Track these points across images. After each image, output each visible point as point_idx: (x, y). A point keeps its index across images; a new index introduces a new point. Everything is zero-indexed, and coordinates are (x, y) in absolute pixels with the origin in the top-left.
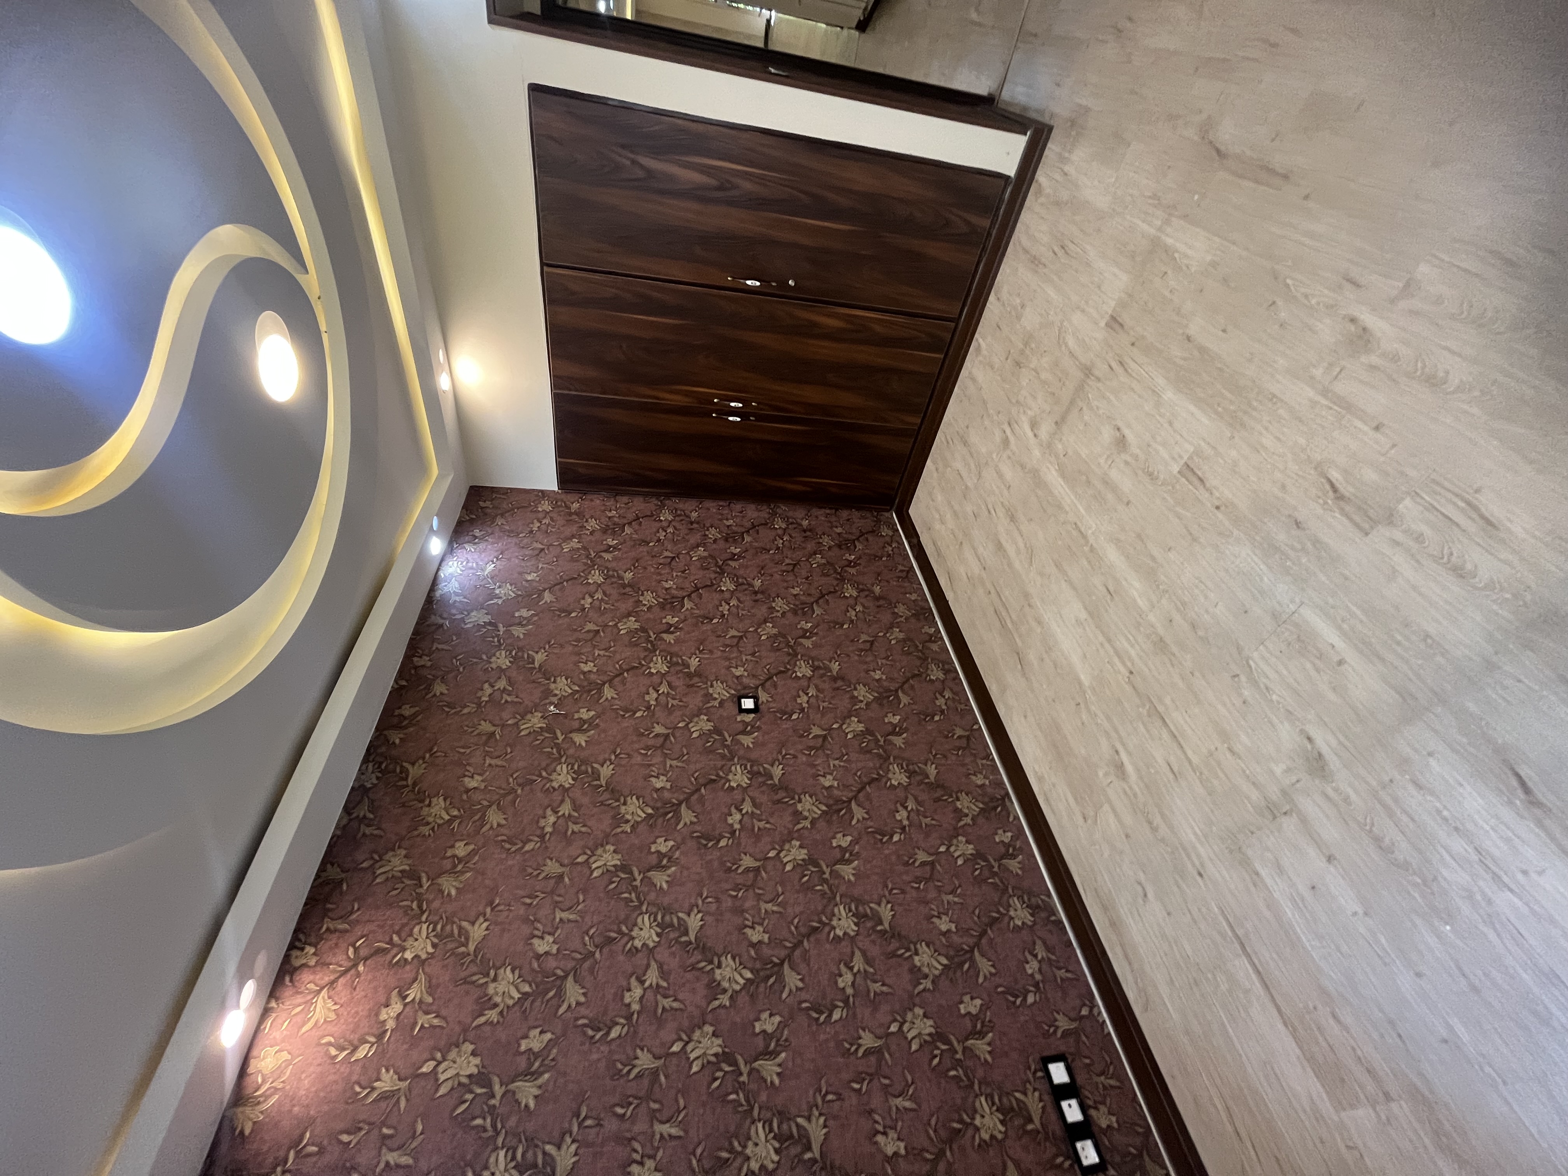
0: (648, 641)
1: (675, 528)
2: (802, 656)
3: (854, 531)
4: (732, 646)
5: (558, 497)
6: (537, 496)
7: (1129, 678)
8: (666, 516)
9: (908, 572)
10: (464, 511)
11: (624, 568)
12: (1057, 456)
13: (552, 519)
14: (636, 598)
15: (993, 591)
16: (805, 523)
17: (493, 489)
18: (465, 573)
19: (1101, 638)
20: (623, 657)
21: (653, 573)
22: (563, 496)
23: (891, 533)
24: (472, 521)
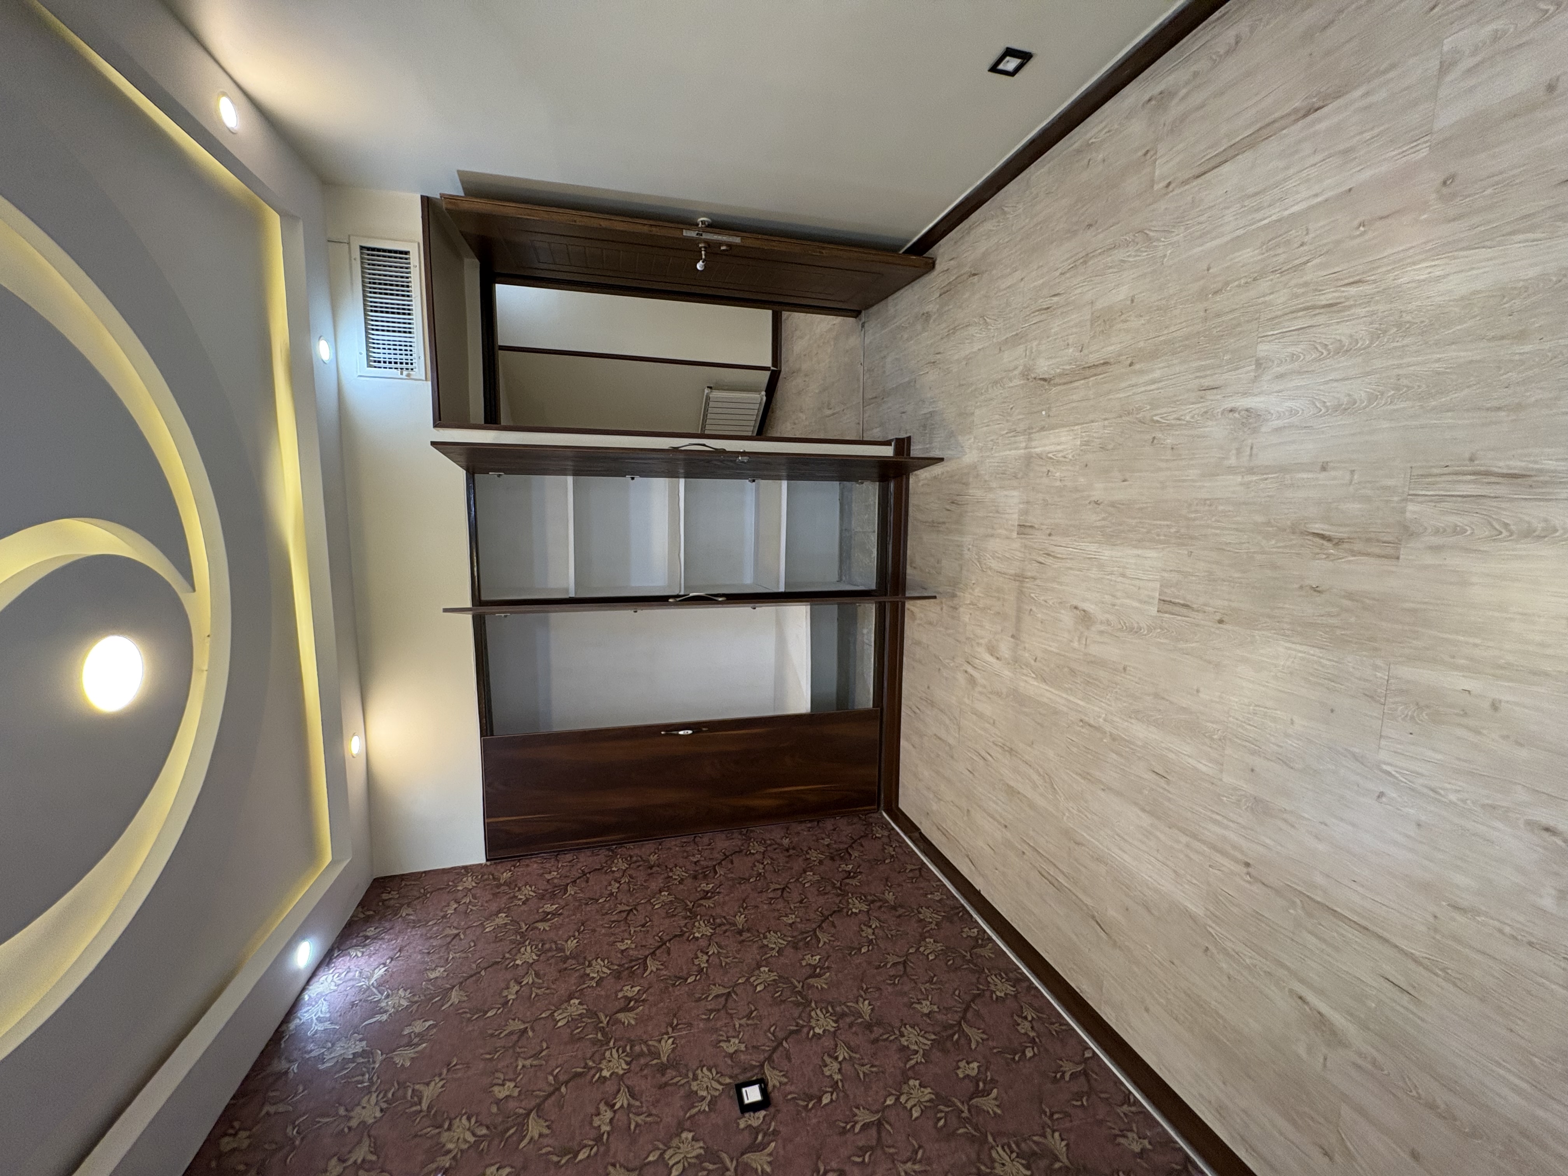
0: (598, 1029)
1: (631, 876)
2: (816, 1002)
3: (844, 839)
4: (718, 1011)
5: (485, 870)
6: (458, 874)
7: (1248, 874)
8: (620, 864)
9: (920, 869)
10: (360, 909)
11: (565, 937)
12: (1028, 665)
13: (474, 897)
14: (582, 971)
15: (1026, 849)
16: (786, 842)
17: (402, 877)
18: (341, 988)
19: (1184, 839)
20: (560, 1062)
21: (605, 935)
22: (492, 869)
23: (886, 833)
24: (367, 920)
